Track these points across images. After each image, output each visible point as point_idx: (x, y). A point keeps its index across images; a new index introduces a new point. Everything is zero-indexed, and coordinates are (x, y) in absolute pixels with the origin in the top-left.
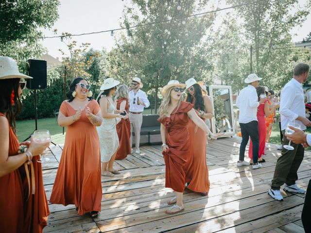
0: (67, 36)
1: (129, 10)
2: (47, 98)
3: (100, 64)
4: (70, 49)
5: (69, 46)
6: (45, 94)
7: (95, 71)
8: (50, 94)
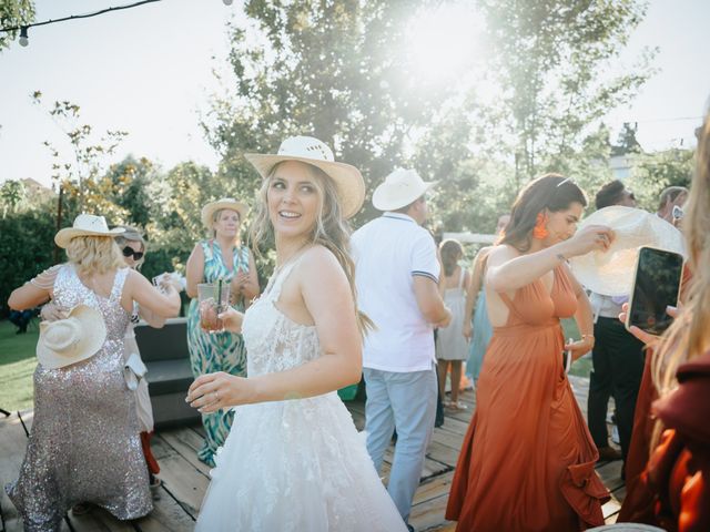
0: (67, 108)
1: (239, 34)
2: (18, 271)
3: (150, 190)
4: (73, 142)
5: (72, 136)
6: (14, 261)
7: (136, 206)
8: (25, 261)
